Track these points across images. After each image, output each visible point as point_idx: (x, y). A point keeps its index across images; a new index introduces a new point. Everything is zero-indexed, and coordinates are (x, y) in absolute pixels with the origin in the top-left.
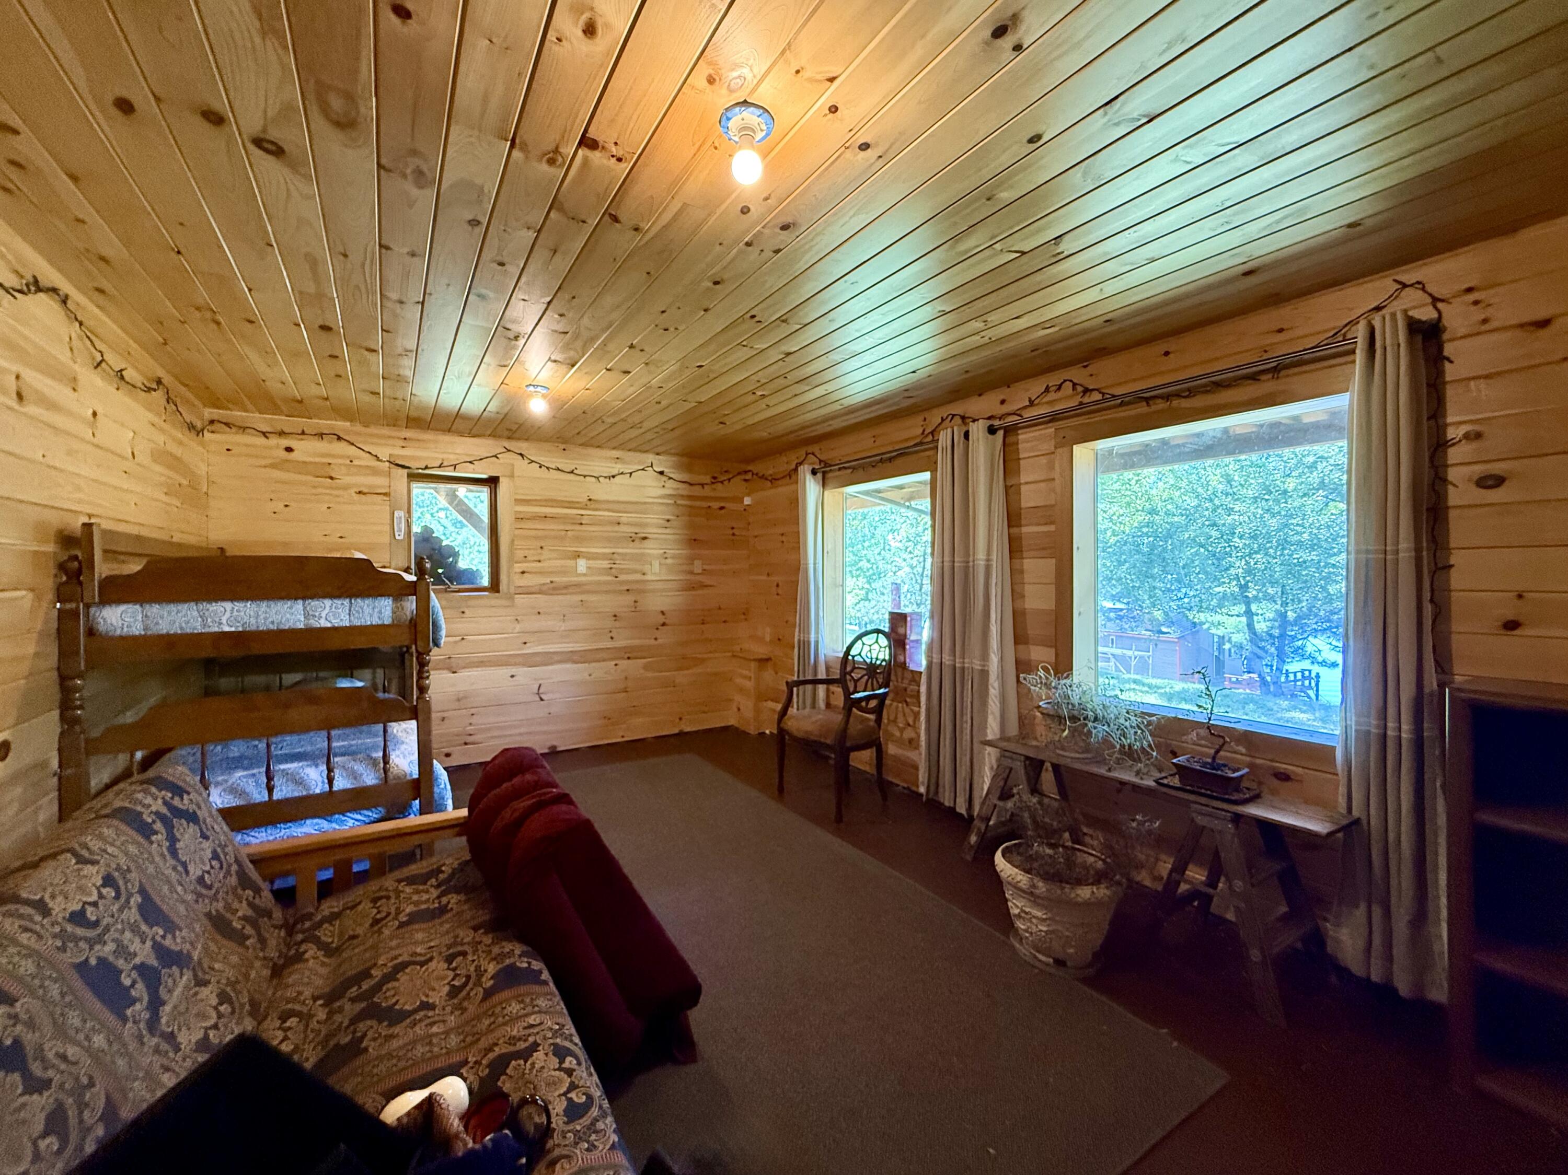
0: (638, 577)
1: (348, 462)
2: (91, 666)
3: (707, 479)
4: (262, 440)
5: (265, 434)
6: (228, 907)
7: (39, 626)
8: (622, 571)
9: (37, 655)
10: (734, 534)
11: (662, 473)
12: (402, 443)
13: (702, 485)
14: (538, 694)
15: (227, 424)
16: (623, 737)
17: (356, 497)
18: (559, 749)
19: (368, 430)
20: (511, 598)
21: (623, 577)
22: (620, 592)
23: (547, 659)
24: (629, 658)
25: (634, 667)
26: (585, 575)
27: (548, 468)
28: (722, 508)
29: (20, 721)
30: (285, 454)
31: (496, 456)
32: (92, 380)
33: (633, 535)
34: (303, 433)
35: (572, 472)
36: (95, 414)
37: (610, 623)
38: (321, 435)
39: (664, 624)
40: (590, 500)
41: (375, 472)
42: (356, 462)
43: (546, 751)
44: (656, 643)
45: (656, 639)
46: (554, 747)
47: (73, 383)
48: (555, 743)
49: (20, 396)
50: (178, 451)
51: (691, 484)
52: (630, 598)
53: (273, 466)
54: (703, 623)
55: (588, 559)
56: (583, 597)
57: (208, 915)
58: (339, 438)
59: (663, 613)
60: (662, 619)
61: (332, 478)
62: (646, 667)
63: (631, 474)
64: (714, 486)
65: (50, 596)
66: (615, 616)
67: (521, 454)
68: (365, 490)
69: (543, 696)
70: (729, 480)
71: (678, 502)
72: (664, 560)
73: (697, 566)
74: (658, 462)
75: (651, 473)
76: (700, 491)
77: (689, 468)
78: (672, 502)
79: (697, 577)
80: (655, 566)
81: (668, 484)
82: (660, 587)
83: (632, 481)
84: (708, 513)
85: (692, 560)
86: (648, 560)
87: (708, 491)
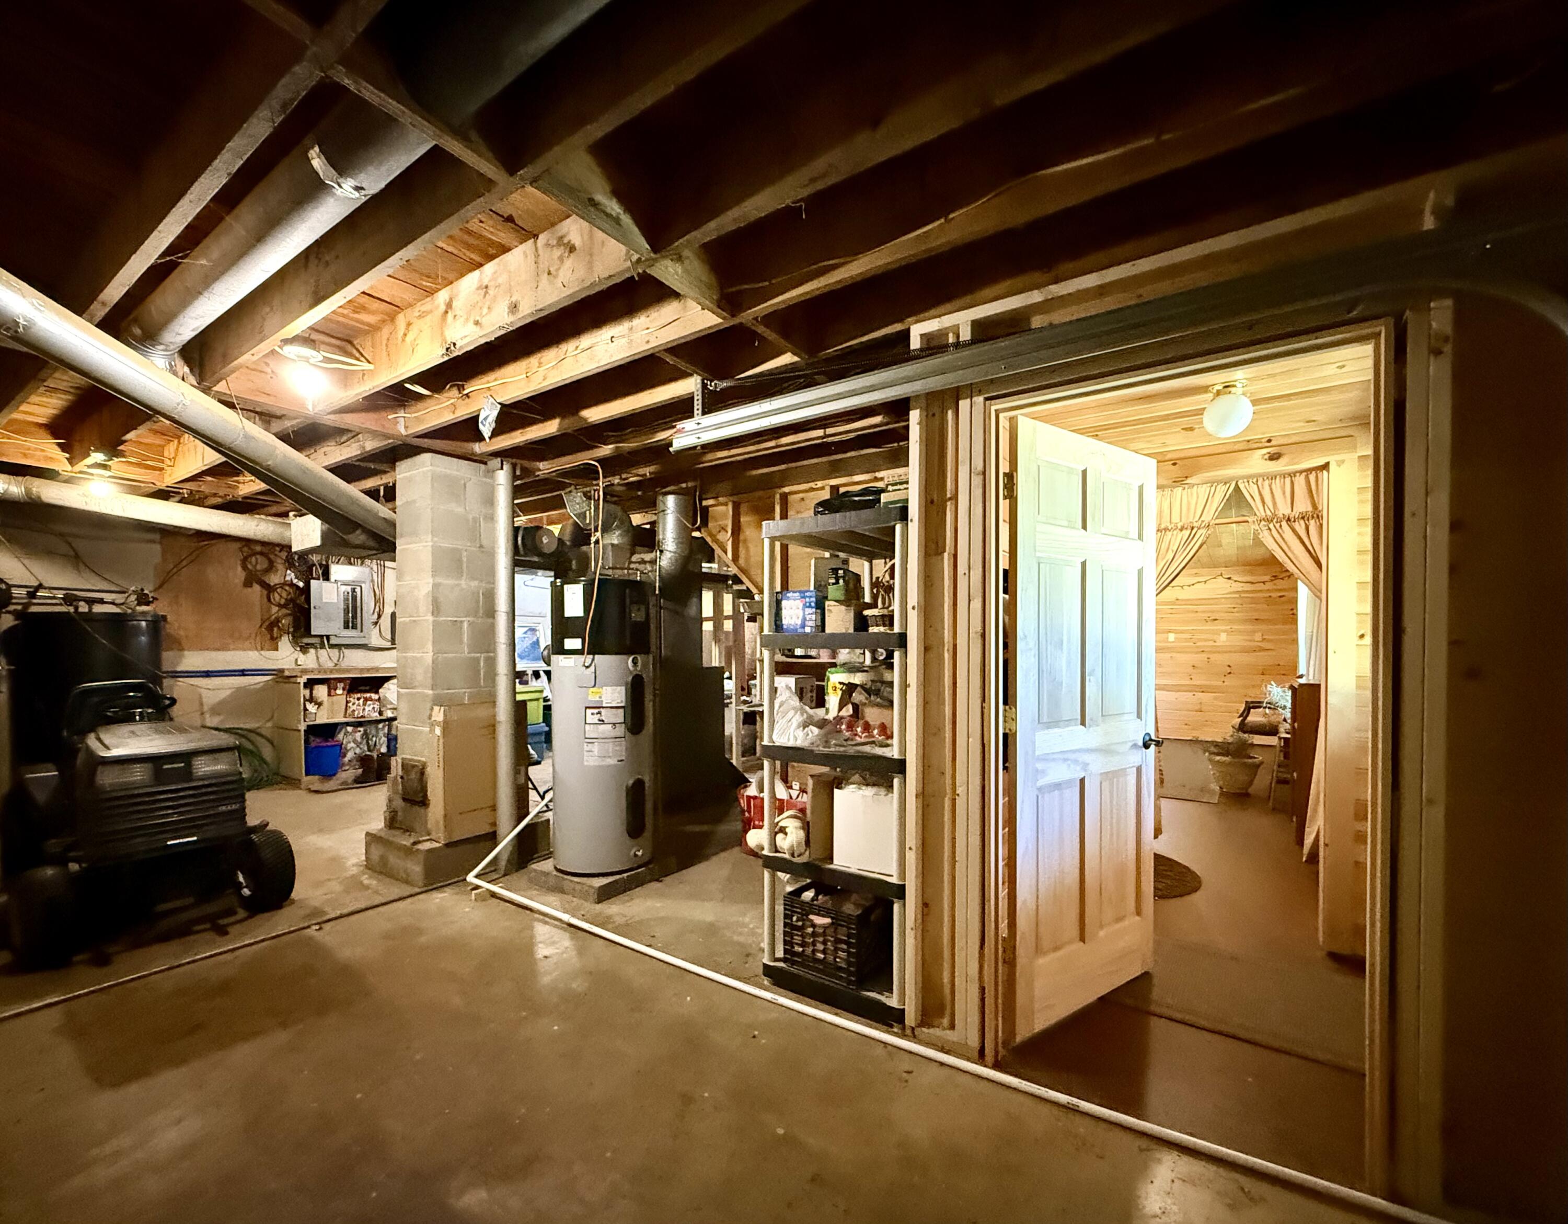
0: (1211, 643)
3: (1267, 578)
8: (1200, 640)
10: (1293, 614)
11: (1229, 578)
13: (1264, 583)
21: (1199, 644)
22: (1197, 653)
24: (1202, 692)
25: (1206, 697)
26: (1173, 642)
28: (1281, 597)
33: (1207, 618)
37: (1191, 670)
39: (1230, 673)
40: (1177, 600)
44: (1223, 684)
45: (1223, 682)
51: (1252, 583)
52: (1205, 656)
54: (1263, 675)
55: (1176, 633)
56: (1173, 654)
59: (1229, 666)
60: (1229, 670)
62: (1215, 698)
63: (1205, 582)
64: (1274, 582)
66: (1193, 666)
71: (1243, 595)
72: (1229, 633)
73: (1258, 636)
74: (1226, 572)
75: (1220, 579)
76: (1261, 587)
77: (1251, 573)
78: (1237, 596)
79: (1259, 644)
80: (1223, 636)
81: (1234, 584)
82: (1224, 650)
83: (1208, 586)
84: (1269, 601)
85: (1254, 632)
86: (1218, 633)
87: (1268, 586)
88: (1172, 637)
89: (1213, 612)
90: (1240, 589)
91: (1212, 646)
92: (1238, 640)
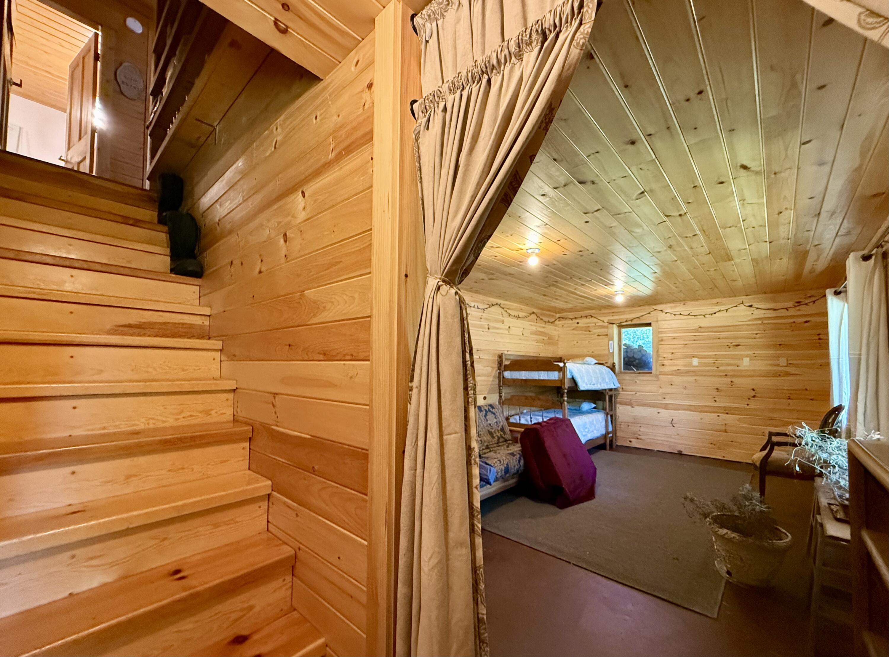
0: (735, 368)
1: (594, 325)
2: (503, 384)
3: (790, 304)
4: (570, 321)
5: (572, 319)
6: (495, 432)
7: (493, 374)
8: (722, 365)
9: (493, 381)
10: (820, 339)
11: (751, 306)
12: (612, 314)
13: (787, 309)
14: (672, 423)
15: (563, 318)
16: (724, 457)
17: (598, 337)
18: (683, 453)
19: (601, 312)
20: (657, 376)
21: (721, 368)
22: (721, 376)
23: (677, 408)
24: (727, 413)
25: (731, 419)
26: (697, 366)
27: (675, 315)
28: (806, 322)
29: (488, 393)
30: (576, 325)
31: (649, 313)
32: (507, 320)
33: (729, 344)
34: (582, 317)
35: (689, 315)
36: (509, 327)
37: (715, 393)
38: (586, 317)
39: (754, 397)
40: (700, 327)
41: (603, 327)
42: (597, 324)
43: (677, 452)
44: (748, 407)
45: (748, 405)
46: (681, 452)
47: (503, 322)
48: (681, 450)
49: (489, 329)
50: (542, 330)
51: (775, 310)
52: (728, 380)
53: (573, 329)
54: (789, 399)
55: (698, 358)
56: (696, 378)
57: (488, 431)
58: (592, 317)
59: (753, 390)
60: (753, 393)
61: (590, 331)
62: (739, 420)
63: (727, 310)
64: (797, 308)
65: (496, 369)
66: (717, 389)
67: (662, 311)
68: (600, 334)
69: (674, 425)
70: (814, 302)
71: (765, 322)
72: (753, 358)
73: (783, 361)
74: (748, 300)
75: (742, 307)
76: (784, 313)
77: (774, 300)
78: (760, 322)
79: (783, 368)
80: (746, 361)
81: (756, 312)
82: (748, 373)
83: (728, 314)
84: (793, 326)
85: (778, 357)
86: (741, 358)
87: (792, 312)
88: (695, 361)
89: (735, 338)
90: (762, 316)
91: (735, 371)
92: (761, 366)
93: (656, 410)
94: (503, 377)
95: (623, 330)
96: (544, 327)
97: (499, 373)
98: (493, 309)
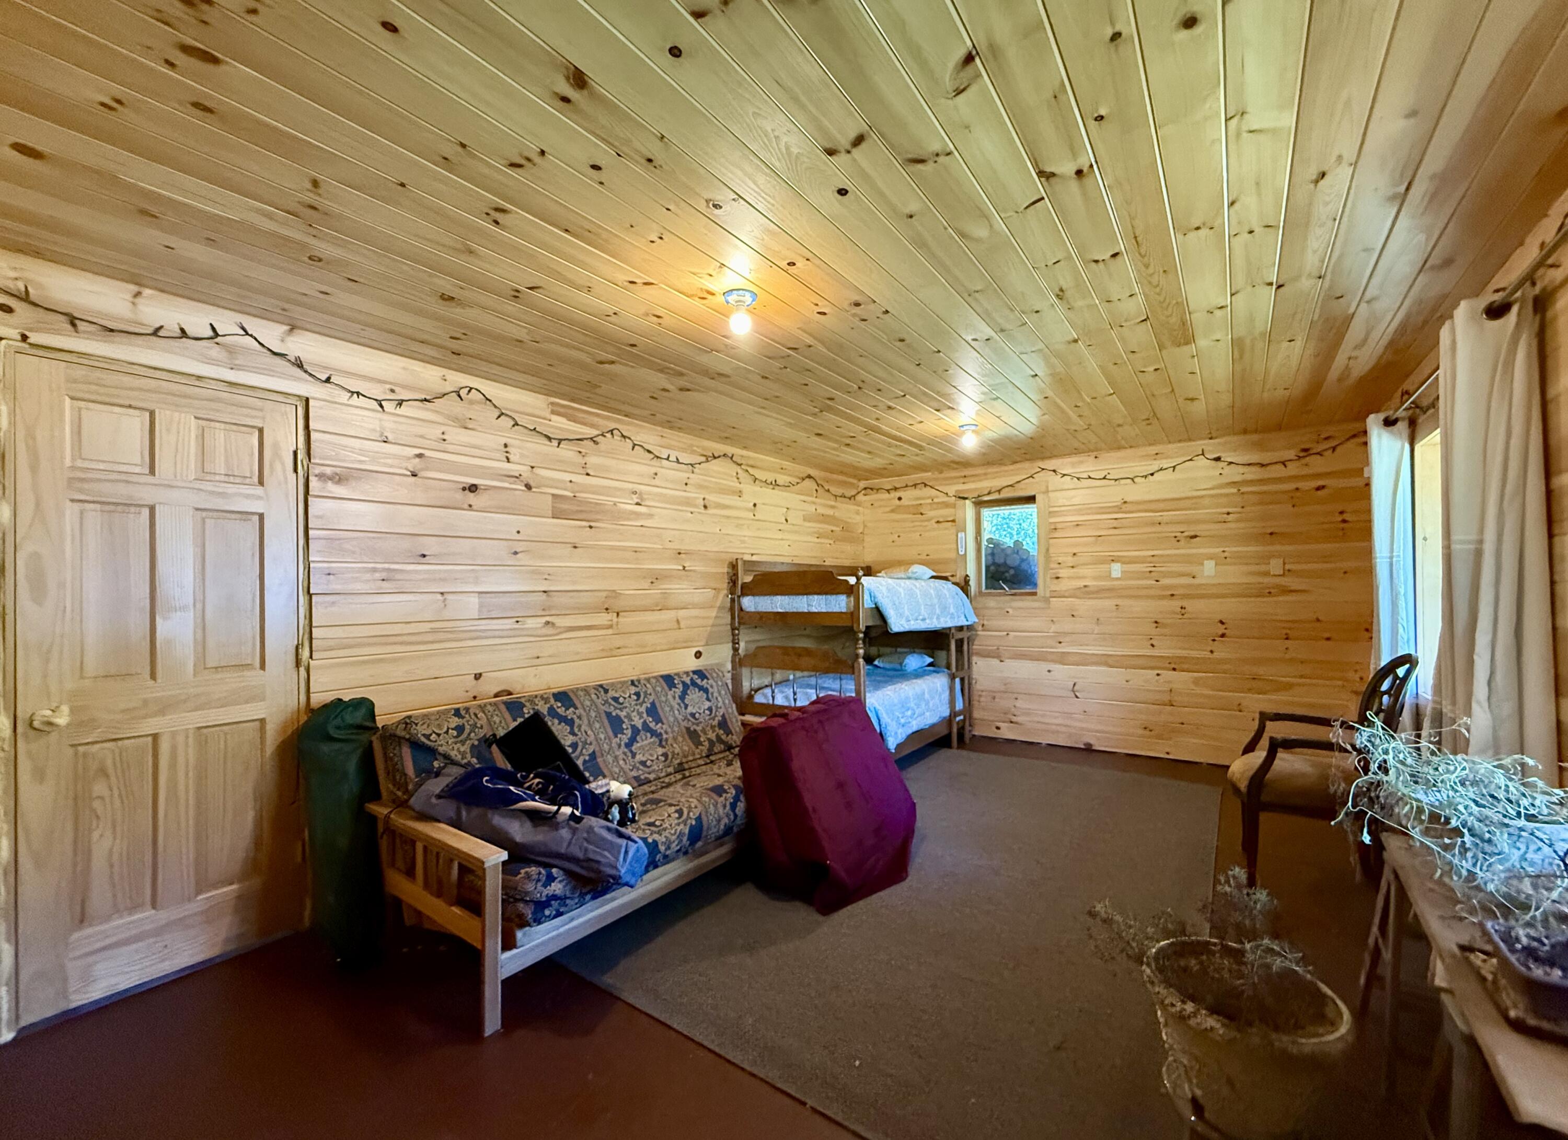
0: (1190, 581)
1: (930, 501)
2: (740, 623)
3: (1291, 454)
4: (886, 496)
5: (888, 491)
6: (704, 731)
7: (718, 604)
8: (1165, 574)
9: (716, 617)
10: (1343, 521)
11: (1218, 459)
12: (962, 480)
13: (1284, 464)
14: (1073, 691)
15: (872, 489)
16: (1168, 753)
17: (936, 525)
18: (1094, 748)
19: (942, 475)
20: (1047, 600)
21: (1165, 581)
22: (1162, 597)
23: (1084, 660)
24: (1174, 669)
25: (1181, 680)
26: (1117, 579)
27: (1078, 479)
28: (1318, 489)
29: (707, 644)
30: (897, 502)
31: (1031, 477)
32: (749, 489)
33: (1178, 534)
34: (907, 486)
35: (1104, 478)
36: (755, 505)
37: (1151, 629)
38: (915, 485)
39: (1223, 636)
40: (1125, 502)
41: (946, 505)
42: (935, 500)
43: (1083, 747)
44: (1211, 656)
45: (1212, 652)
46: (1090, 745)
47: (740, 494)
48: (1092, 742)
49: (705, 507)
50: (830, 512)
51: (1262, 465)
52: (1176, 604)
53: (892, 511)
54: (1287, 639)
55: (1123, 563)
56: (1119, 601)
57: (688, 729)
58: (926, 485)
59: (1222, 622)
60: (1221, 629)
61: (922, 514)
62: (1196, 682)
63: (1174, 467)
64: (1304, 461)
65: (725, 592)
66: (1156, 622)
67: (1054, 471)
68: (941, 520)
69: (1078, 694)
70: (1334, 449)
71: (1244, 489)
72: (1222, 560)
73: (1275, 566)
74: (1212, 447)
75: (1201, 461)
76: (1278, 471)
77: (1260, 446)
78: (1235, 490)
79: (1278, 580)
80: (1209, 567)
81: (1228, 470)
82: (1214, 591)
83: (1178, 475)
84: (1295, 498)
85: (1266, 558)
86: (1199, 561)
87: (1293, 469)
88: (1116, 570)
89: (1188, 522)
90: (1238, 478)
91: (1190, 586)
92: (1235, 575)
93: (1045, 666)
94: (741, 609)
95: (986, 513)
96: (833, 507)
97: (733, 600)
98: (715, 465)
